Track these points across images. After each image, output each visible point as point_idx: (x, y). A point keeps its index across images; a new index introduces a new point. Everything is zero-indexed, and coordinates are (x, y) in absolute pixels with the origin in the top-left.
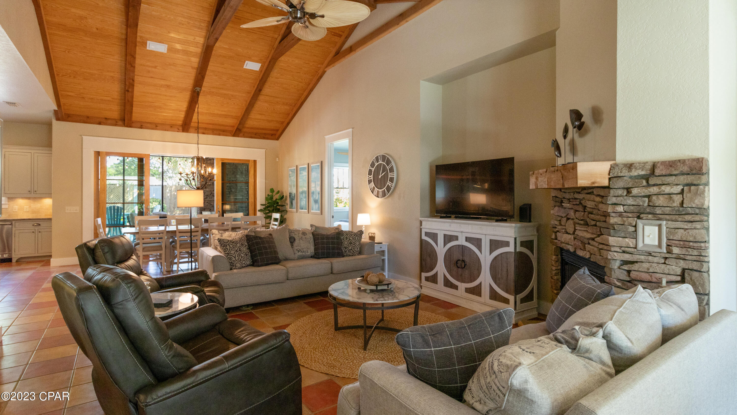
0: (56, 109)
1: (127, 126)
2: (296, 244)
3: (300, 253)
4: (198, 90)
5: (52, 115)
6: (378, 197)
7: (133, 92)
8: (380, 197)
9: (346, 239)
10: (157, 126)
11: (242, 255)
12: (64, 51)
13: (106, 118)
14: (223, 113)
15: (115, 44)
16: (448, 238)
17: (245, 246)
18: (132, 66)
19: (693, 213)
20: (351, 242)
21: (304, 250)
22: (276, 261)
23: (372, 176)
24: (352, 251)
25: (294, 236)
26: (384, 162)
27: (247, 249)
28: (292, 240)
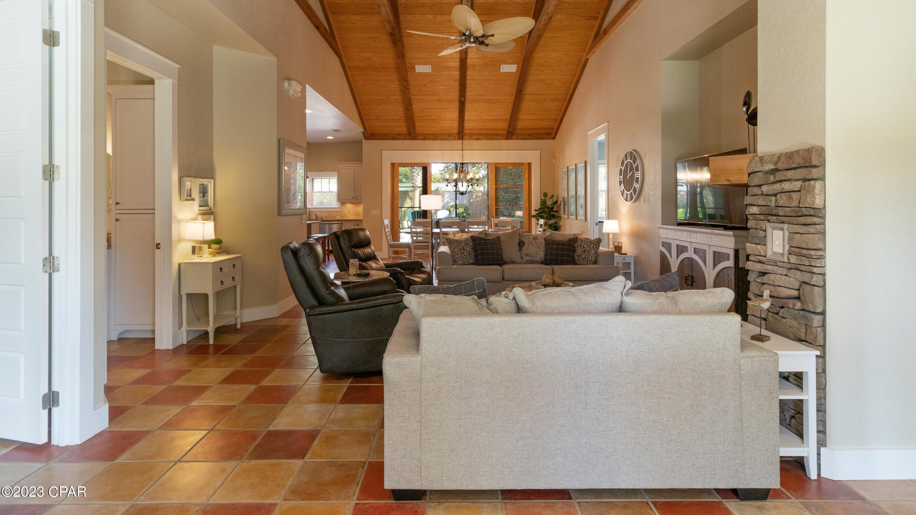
0: (363, 131)
1: (413, 139)
2: (524, 248)
3: (528, 258)
4: (462, 100)
5: (362, 135)
6: (627, 201)
7: (412, 110)
8: (628, 201)
9: (580, 247)
10: (437, 137)
11: (465, 254)
12: (361, 86)
13: (398, 134)
14: (491, 118)
15: (394, 73)
16: (681, 249)
17: (469, 245)
18: (407, 89)
19: (808, 214)
20: (585, 249)
21: (533, 255)
22: (501, 262)
23: (622, 177)
24: (585, 260)
25: (524, 240)
26: (631, 160)
27: (472, 248)
28: (521, 244)
